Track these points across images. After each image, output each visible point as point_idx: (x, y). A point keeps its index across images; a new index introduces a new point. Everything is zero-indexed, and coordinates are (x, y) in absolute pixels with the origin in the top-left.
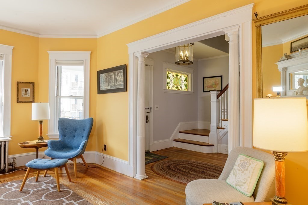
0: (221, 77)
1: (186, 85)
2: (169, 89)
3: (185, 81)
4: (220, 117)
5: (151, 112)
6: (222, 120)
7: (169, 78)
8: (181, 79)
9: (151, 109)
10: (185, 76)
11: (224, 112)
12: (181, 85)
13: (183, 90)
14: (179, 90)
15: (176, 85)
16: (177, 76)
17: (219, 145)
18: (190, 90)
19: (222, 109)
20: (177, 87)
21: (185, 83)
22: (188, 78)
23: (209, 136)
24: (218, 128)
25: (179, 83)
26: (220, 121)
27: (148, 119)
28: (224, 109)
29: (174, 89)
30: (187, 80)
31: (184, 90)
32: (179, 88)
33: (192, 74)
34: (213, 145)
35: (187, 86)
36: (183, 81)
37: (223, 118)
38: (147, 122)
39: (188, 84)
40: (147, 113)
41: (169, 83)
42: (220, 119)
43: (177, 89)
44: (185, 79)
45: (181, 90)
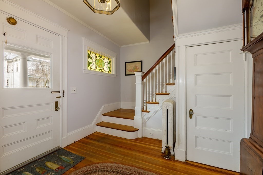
0: (142, 61)
1: (109, 68)
2: (91, 69)
3: (108, 64)
4: (145, 99)
5: (64, 97)
6: (147, 103)
7: (91, 58)
8: (104, 61)
9: (64, 92)
10: (109, 59)
11: (149, 94)
12: (104, 68)
13: (106, 72)
14: (103, 72)
15: (99, 66)
16: (101, 57)
17: (143, 128)
18: (113, 73)
19: (146, 92)
20: (100, 69)
21: (109, 65)
22: (112, 61)
23: (133, 119)
24: (143, 111)
25: (103, 65)
26: (145, 104)
27: (59, 106)
28: (149, 92)
29: (97, 70)
30: (111, 63)
31: (108, 73)
32: (103, 70)
33: (115, 58)
34: (138, 130)
35: (111, 69)
36: (107, 64)
37: (148, 101)
38: (56, 110)
39: (111, 67)
40: (57, 98)
41: (91, 63)
42: (145, 102)
43: (100, 71)
44: (108, 62)
45: (104, 72)
